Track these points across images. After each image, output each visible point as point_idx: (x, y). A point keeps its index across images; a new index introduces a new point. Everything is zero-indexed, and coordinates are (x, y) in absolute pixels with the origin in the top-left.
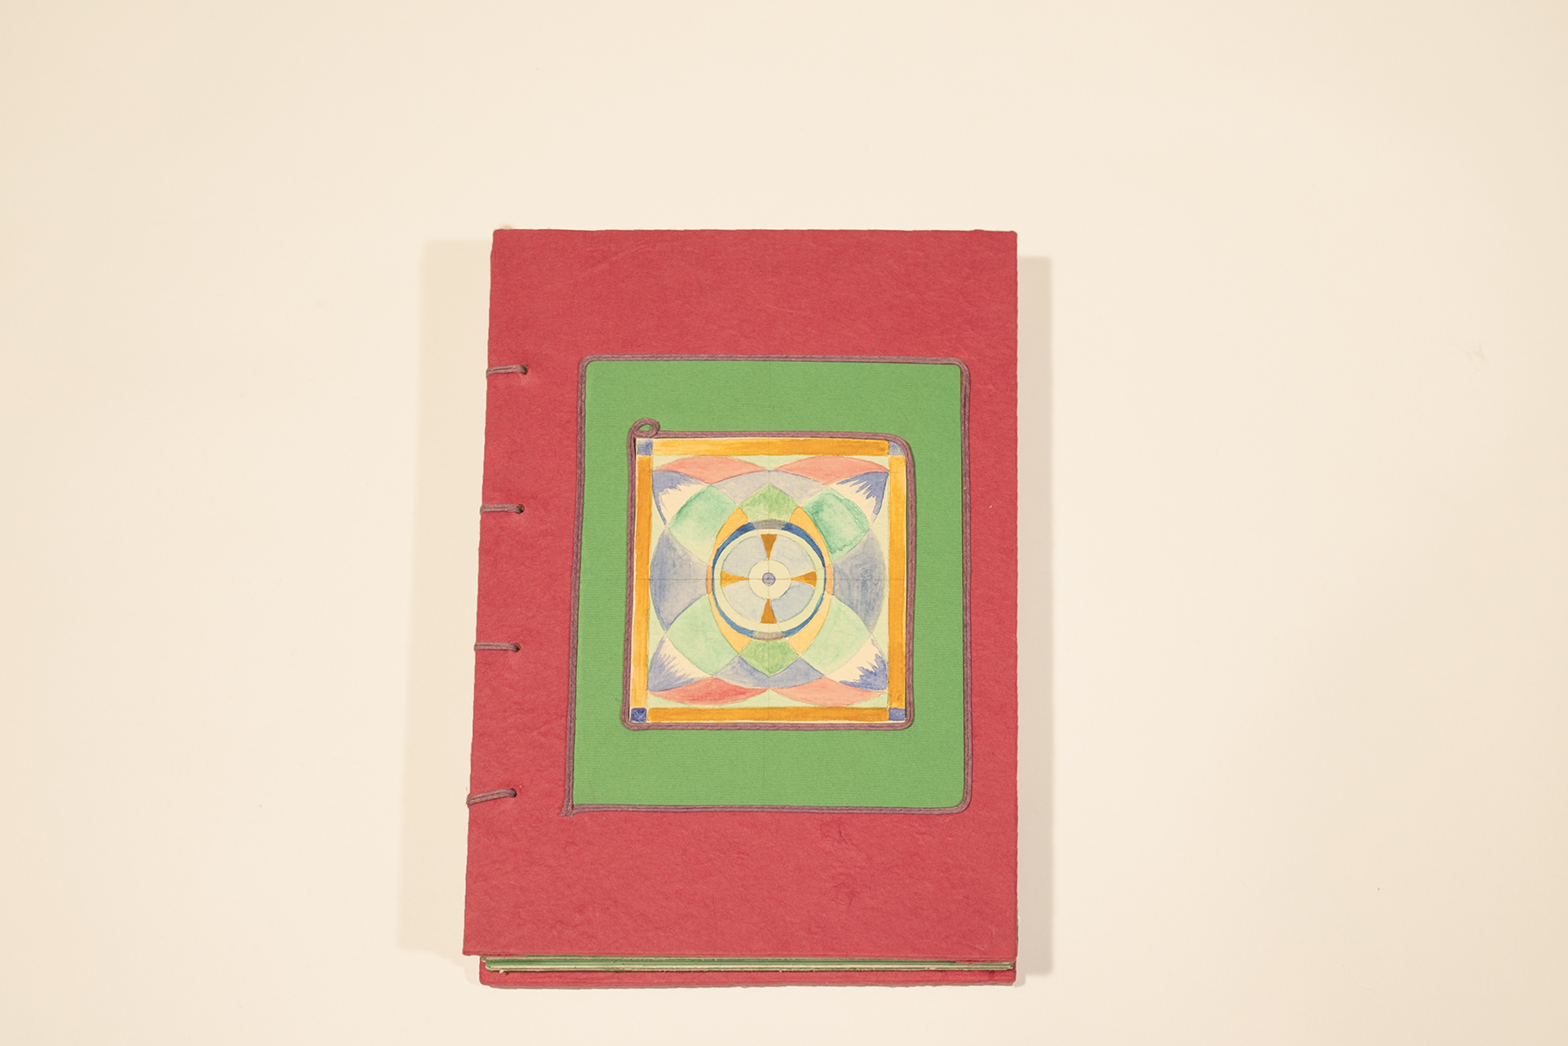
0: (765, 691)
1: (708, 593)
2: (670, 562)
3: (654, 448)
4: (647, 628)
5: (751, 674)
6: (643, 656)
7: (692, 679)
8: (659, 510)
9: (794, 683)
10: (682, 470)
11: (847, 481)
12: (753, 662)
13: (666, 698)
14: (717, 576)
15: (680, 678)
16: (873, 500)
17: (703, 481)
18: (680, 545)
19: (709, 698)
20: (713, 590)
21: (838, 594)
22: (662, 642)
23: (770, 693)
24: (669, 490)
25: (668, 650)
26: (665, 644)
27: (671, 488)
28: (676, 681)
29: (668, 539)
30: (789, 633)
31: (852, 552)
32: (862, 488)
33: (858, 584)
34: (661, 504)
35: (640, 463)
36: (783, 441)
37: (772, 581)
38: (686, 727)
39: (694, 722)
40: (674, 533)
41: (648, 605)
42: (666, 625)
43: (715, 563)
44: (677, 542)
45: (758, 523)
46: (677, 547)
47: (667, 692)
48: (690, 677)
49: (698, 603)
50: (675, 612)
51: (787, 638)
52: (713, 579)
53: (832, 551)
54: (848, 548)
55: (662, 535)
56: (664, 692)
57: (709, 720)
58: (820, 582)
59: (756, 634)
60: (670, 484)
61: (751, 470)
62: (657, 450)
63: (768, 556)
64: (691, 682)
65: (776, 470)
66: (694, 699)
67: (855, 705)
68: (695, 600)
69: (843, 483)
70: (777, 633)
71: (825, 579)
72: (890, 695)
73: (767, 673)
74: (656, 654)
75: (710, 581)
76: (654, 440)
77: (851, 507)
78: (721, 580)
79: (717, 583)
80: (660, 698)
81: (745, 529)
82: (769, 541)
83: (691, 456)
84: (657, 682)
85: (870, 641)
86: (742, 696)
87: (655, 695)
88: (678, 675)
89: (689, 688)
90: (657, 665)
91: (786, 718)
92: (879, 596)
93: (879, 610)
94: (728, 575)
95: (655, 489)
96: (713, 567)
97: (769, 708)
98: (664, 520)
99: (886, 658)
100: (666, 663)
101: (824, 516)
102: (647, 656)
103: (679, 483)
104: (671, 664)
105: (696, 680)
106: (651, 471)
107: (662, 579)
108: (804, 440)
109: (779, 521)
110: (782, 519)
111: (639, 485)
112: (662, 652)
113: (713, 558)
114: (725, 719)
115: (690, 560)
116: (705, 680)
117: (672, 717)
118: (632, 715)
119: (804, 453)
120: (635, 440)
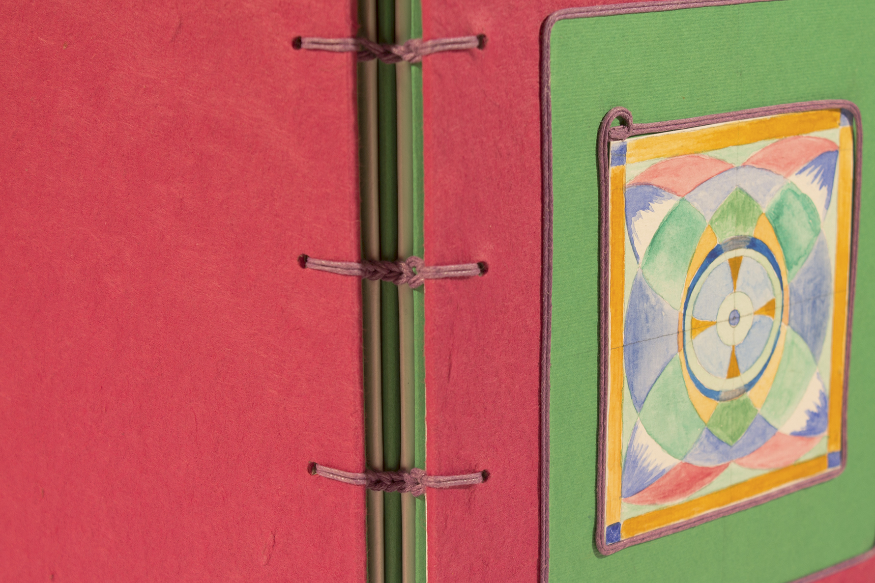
0: (726, 466)
1: (679, 351)
2: (643, 316)
3: (628, 153)
4: (622, 415)
5: (717, 448)
6: (617, 452)
7: (664, 470)
8: (632, 244)
9: (753, 448)
10: (655, 181)
11: (804, 169)
12: (718, 432)
13: (639, 502)
14: (688, 326)
15: (651, 474)
16: (825, 189)
17: (676, 193)
18: (653, 290)
19: (678, 491)
20: (684, 346)
21: (793, 323)
22: (635, 428)
23: (733, 466)
24: (641, 211)
25: (643, 438)
26: (638, 431)
27: (643, 209)
28: (648, 477)
29: (641, 285)
30: (751, 385)
31: (805, 265)
32: (816, 177)
33: (808, 305)
34: (634, 235)
35: (614, 178)
36: (751, 124)
37: (736, 320)
38: (659, 534)
39: (664, 526)
40: (647, 275)
41: (622, 383)
42: (639, 404)
43: (685, 308)
44: (651, 287)
45: (726, 243)
46: (649, 292)
47: (640, 494)
48: (662, 468)
49: (670, 369)
50: (650, 383)
51: (749, 393)
52: (684, 331)
53: (789, 267)
54: (802, 259)
55: (635, 279)
56: (637, 496)
57: (679, 519)
58: (778, 312)
59: (722, 395)
60: (642, 205)
61: (721, 170)
62: (630, 156)
63: (734, 288)
64: (663, 474)
65: (744, 166)
66: (665, 496)
67: (803, 459)
68: (667, 364)
69: (801, 172)
70: (739, 389)
71: (783, 306)
72: (829, 437)
73: (730, 442)
74: (630, 447)
75: (681, 334)
76: (629, 141)
77: (806, 202)
78: (692, 329)
79: (688, 334)
80: (634, 505)
81: (714, 254)
82: (735, 264)
83: (663, 159)
84: (630, 485)
85: (815, 377)
86: (708, 479)
87: (629, 502)
88: (650, 468)
89: (661, 483)
90: (630, 462)
91: (747, 495)
92: (825, 315)
93: (825, 334)
94: (698, 322)
95: (628, 215)
96: (684, 315)
97: (732, 487)
98: (637, 257)
99: (827, 393)
100: (638, 457)
101: (784, 220)
102: (621, 453)
103: (651, 201)
104: (644, 457)
105: (667, 470)
106: (624, 187)
107: (636, 341)
108: (771, 119)
109: (745, 237)
110: (747, 234)
111: (613, 210)
112: (635, 444)
113: (684, 300)
114: (693, 513)
115: (662, 310)
116: (675, 468)
117: (646, 525)
118: (608, 535)
119: (770, 138)
120: (609, 144)
